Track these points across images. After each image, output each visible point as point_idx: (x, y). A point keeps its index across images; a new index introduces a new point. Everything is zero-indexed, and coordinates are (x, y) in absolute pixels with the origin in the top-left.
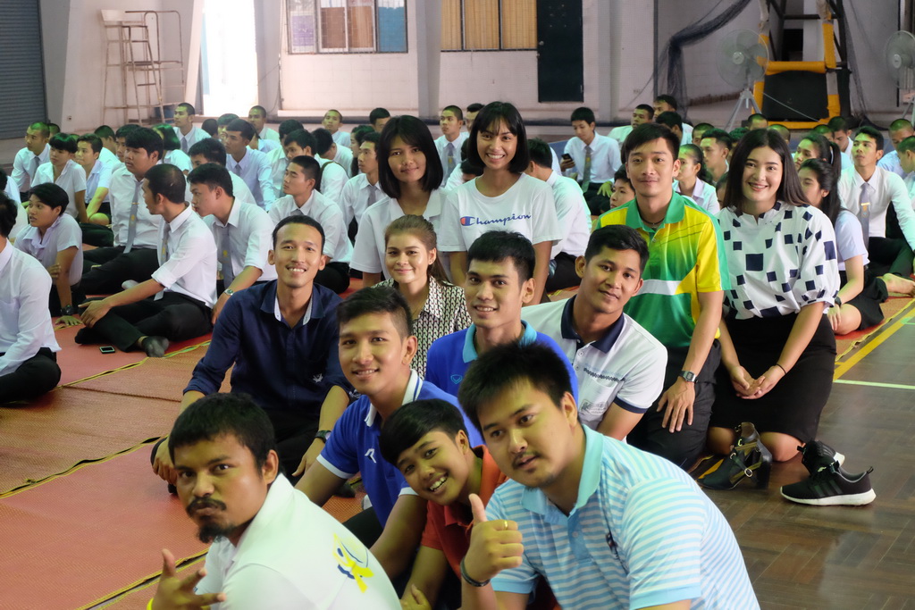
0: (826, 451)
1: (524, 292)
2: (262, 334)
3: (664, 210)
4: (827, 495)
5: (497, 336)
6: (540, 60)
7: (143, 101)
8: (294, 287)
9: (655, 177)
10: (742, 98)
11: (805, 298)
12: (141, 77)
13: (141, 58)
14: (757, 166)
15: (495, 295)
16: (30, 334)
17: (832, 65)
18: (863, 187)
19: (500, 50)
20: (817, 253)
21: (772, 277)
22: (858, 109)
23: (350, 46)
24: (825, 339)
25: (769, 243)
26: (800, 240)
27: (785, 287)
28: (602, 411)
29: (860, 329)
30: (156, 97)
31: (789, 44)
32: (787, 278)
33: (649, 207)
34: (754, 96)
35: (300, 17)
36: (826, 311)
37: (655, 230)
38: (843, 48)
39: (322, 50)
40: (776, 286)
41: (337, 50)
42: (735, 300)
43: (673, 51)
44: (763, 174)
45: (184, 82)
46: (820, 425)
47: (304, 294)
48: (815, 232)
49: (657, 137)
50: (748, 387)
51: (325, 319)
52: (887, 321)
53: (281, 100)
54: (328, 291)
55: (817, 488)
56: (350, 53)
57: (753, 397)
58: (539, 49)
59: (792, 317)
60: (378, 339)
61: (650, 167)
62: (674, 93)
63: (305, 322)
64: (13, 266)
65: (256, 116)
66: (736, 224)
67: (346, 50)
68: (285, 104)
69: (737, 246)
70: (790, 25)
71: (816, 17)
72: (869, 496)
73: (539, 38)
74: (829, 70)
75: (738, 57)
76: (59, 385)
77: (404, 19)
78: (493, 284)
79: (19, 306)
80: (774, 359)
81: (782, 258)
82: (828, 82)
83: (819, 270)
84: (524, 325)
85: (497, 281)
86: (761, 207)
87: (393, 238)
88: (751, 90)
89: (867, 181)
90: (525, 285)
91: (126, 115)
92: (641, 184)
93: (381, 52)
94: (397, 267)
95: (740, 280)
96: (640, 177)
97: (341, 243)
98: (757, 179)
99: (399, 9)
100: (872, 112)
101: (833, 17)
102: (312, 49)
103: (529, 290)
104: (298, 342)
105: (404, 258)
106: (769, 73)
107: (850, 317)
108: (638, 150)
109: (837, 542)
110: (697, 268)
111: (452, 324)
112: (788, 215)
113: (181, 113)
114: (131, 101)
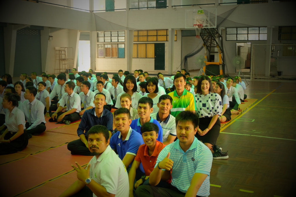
0: (218, 147)
1: (151, 110)
2: (92, 119)
3: (182, 92)
4: (218, 157)
5: (145, 120)
6: (155, 61)
7: (64, 68)
8: (99, 108)
9: (181, 85)
10: (201, 70)
11: (214, 113)
12: (64, 62)
13: (64, 58)
14: (204, 84)
15: (144, 111)
16: (39, 119)
17: (221, 63)
18: (228, 90)
19: (146, 58)
20: (218, 104)
21: (208, 108)
22: (227, 73)
23: (112, 56)
24: (218, 123)
25: (207, 101)
26: (214, 101)
27: (211, 111)
28: (167, 136)
29: (226, 121)
30: (67, 67)
31: (211, 58)
32: (211, 109)
33: (179, 92)
34: (203, 69)
35: (100, 50)
36: (219, 117)
37: (180, 97)
38: (223, 60)
39: (105, 57)
40: (208, 111)
41: (109, 57)
42: (199, 114)
43: (185, 59)
44: (205, 86)
45: (73, 64)
46: (217, 142)
47: (101, 110)
48: (218, 99)
49: (181, 76)
50: (201, 133)
51: (106, 116)
52: (232, 120)
53: (96, 68)
54: (107, 110)
55: (216, 155)
56: (112, 58)
57: (202, 135)
58: (155, 58)
59: (211, 118)
60: (124, 119)
61: (180, 83)
62: (186, 68)
63: (101, 117)
64: (36, 104)
65: (90, 72)
66: (200, 97)
67: (111, 57)
68: (96, 69)
69: (200, 101)
70: (212, 54)
71: (217, 52)
72: (227, 157)
73: (155, 55)
74: (220, 64)
75: (200, 61)
76: (46, 131)
77: (124, 50)
78: (144, 109)
79: (37, 112)
80: (207, 127)
81: (210, 104)
82: (220, 67)
83: (218, 107)
84: (151, 117)
85: (145, 108)
86: (206, 93)
87: (122, 99)
88: (203, 68)
89: (229, 89)
90: (151, 109)
91: (60, 71)
92: (178, 87)
93: (119, 58)
94: (124, 105)
95: (201, 109)
96: (177, 85)
97: (110, 100)
98: (204, 87)
99: (123, 48)
100: (230, 74)
101: (221, 52)
102: (103, 57)
103: (152, 110)
104: (100, 121)
105: (125, 103)
106: (207, 65)
107: (224, 118)
108: (177, 79)
109: (220, 167)
110: (190, 105)
111: (135, 118)
112: (212, 95)
113: (73, 70)
114: (61, 68)
